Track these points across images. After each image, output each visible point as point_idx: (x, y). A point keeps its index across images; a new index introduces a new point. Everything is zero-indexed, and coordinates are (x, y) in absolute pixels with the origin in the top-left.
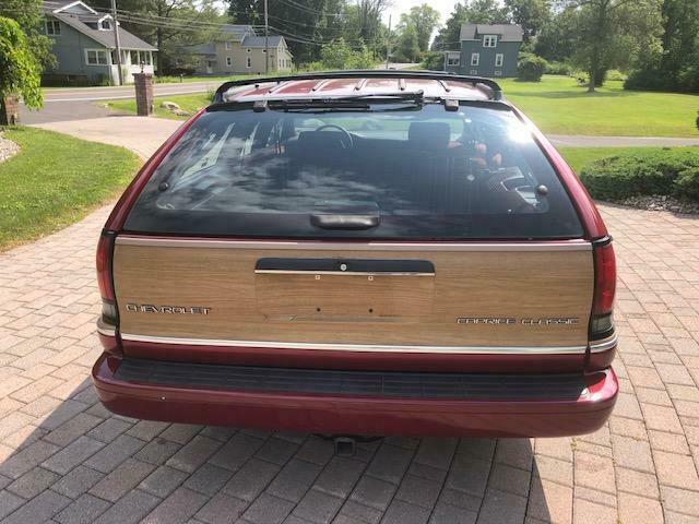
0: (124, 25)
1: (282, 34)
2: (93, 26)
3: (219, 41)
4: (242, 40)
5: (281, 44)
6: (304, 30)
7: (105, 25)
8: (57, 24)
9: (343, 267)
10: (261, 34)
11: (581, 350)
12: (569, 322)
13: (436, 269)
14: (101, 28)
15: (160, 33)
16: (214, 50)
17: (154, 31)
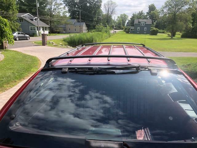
0: (40, 20)
1: (85, 22)
2: (32, 20)
3: (67, 24)
4: (73, 24)
5: (84, 25)
7: (35, 20)
8: (22, 19)
10: (79, 22)
14: (34, 21)
15: (51, 22)
16: (66, 26)
17: (49, 21)
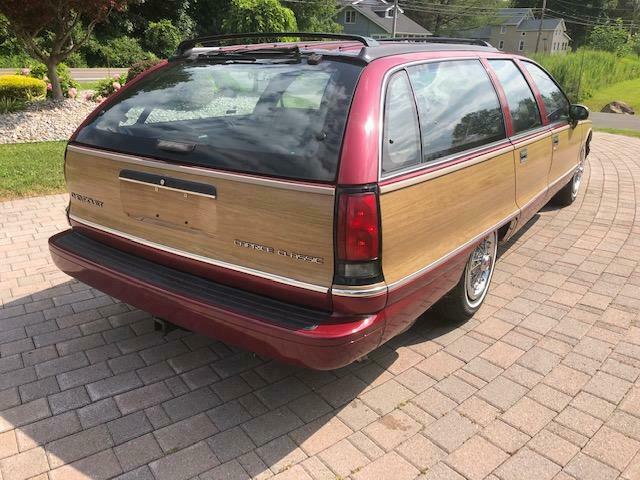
0: (407, 13)
1: (562, 17)
2: (381, 14)
3: (493, 26)
4: (519, 23)
5: (560, 26)
6: (589, 12)
7: (391, 13)
8: (353, 13)
9: (162, 182)
10: (537, 16)
11: (324, 290)
12: (315, 260)
13: (218, 194)
14: (387, 16)
15: (439, 19)
16: (489, 33)
17: (434, 18)
